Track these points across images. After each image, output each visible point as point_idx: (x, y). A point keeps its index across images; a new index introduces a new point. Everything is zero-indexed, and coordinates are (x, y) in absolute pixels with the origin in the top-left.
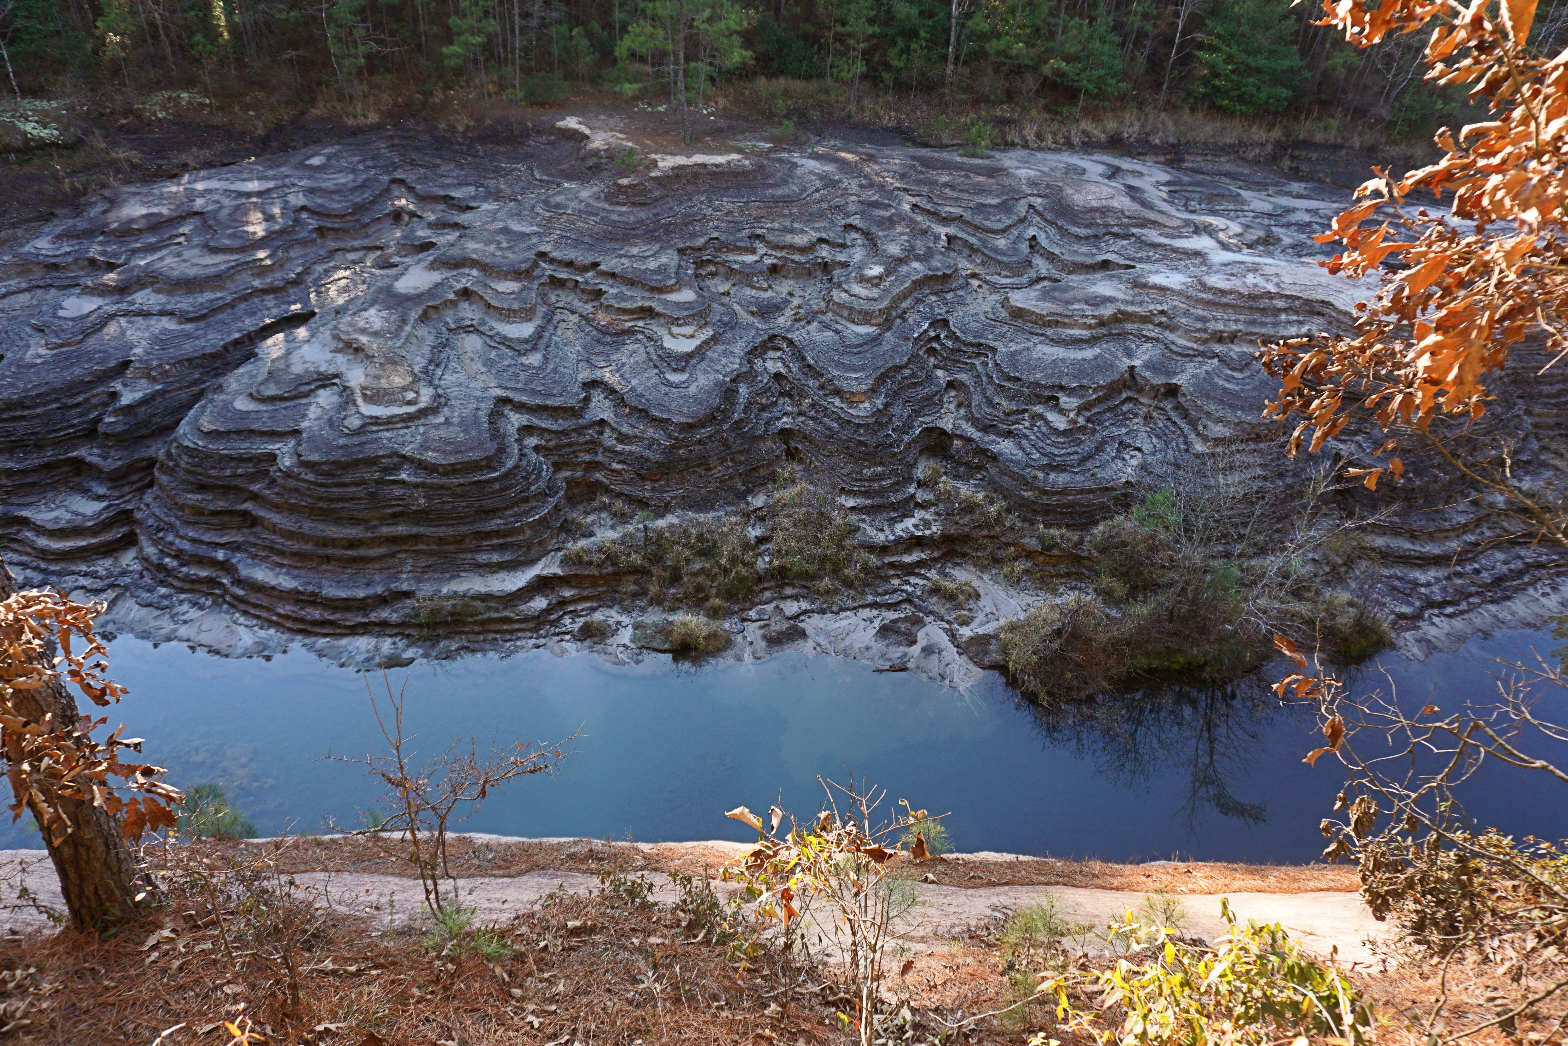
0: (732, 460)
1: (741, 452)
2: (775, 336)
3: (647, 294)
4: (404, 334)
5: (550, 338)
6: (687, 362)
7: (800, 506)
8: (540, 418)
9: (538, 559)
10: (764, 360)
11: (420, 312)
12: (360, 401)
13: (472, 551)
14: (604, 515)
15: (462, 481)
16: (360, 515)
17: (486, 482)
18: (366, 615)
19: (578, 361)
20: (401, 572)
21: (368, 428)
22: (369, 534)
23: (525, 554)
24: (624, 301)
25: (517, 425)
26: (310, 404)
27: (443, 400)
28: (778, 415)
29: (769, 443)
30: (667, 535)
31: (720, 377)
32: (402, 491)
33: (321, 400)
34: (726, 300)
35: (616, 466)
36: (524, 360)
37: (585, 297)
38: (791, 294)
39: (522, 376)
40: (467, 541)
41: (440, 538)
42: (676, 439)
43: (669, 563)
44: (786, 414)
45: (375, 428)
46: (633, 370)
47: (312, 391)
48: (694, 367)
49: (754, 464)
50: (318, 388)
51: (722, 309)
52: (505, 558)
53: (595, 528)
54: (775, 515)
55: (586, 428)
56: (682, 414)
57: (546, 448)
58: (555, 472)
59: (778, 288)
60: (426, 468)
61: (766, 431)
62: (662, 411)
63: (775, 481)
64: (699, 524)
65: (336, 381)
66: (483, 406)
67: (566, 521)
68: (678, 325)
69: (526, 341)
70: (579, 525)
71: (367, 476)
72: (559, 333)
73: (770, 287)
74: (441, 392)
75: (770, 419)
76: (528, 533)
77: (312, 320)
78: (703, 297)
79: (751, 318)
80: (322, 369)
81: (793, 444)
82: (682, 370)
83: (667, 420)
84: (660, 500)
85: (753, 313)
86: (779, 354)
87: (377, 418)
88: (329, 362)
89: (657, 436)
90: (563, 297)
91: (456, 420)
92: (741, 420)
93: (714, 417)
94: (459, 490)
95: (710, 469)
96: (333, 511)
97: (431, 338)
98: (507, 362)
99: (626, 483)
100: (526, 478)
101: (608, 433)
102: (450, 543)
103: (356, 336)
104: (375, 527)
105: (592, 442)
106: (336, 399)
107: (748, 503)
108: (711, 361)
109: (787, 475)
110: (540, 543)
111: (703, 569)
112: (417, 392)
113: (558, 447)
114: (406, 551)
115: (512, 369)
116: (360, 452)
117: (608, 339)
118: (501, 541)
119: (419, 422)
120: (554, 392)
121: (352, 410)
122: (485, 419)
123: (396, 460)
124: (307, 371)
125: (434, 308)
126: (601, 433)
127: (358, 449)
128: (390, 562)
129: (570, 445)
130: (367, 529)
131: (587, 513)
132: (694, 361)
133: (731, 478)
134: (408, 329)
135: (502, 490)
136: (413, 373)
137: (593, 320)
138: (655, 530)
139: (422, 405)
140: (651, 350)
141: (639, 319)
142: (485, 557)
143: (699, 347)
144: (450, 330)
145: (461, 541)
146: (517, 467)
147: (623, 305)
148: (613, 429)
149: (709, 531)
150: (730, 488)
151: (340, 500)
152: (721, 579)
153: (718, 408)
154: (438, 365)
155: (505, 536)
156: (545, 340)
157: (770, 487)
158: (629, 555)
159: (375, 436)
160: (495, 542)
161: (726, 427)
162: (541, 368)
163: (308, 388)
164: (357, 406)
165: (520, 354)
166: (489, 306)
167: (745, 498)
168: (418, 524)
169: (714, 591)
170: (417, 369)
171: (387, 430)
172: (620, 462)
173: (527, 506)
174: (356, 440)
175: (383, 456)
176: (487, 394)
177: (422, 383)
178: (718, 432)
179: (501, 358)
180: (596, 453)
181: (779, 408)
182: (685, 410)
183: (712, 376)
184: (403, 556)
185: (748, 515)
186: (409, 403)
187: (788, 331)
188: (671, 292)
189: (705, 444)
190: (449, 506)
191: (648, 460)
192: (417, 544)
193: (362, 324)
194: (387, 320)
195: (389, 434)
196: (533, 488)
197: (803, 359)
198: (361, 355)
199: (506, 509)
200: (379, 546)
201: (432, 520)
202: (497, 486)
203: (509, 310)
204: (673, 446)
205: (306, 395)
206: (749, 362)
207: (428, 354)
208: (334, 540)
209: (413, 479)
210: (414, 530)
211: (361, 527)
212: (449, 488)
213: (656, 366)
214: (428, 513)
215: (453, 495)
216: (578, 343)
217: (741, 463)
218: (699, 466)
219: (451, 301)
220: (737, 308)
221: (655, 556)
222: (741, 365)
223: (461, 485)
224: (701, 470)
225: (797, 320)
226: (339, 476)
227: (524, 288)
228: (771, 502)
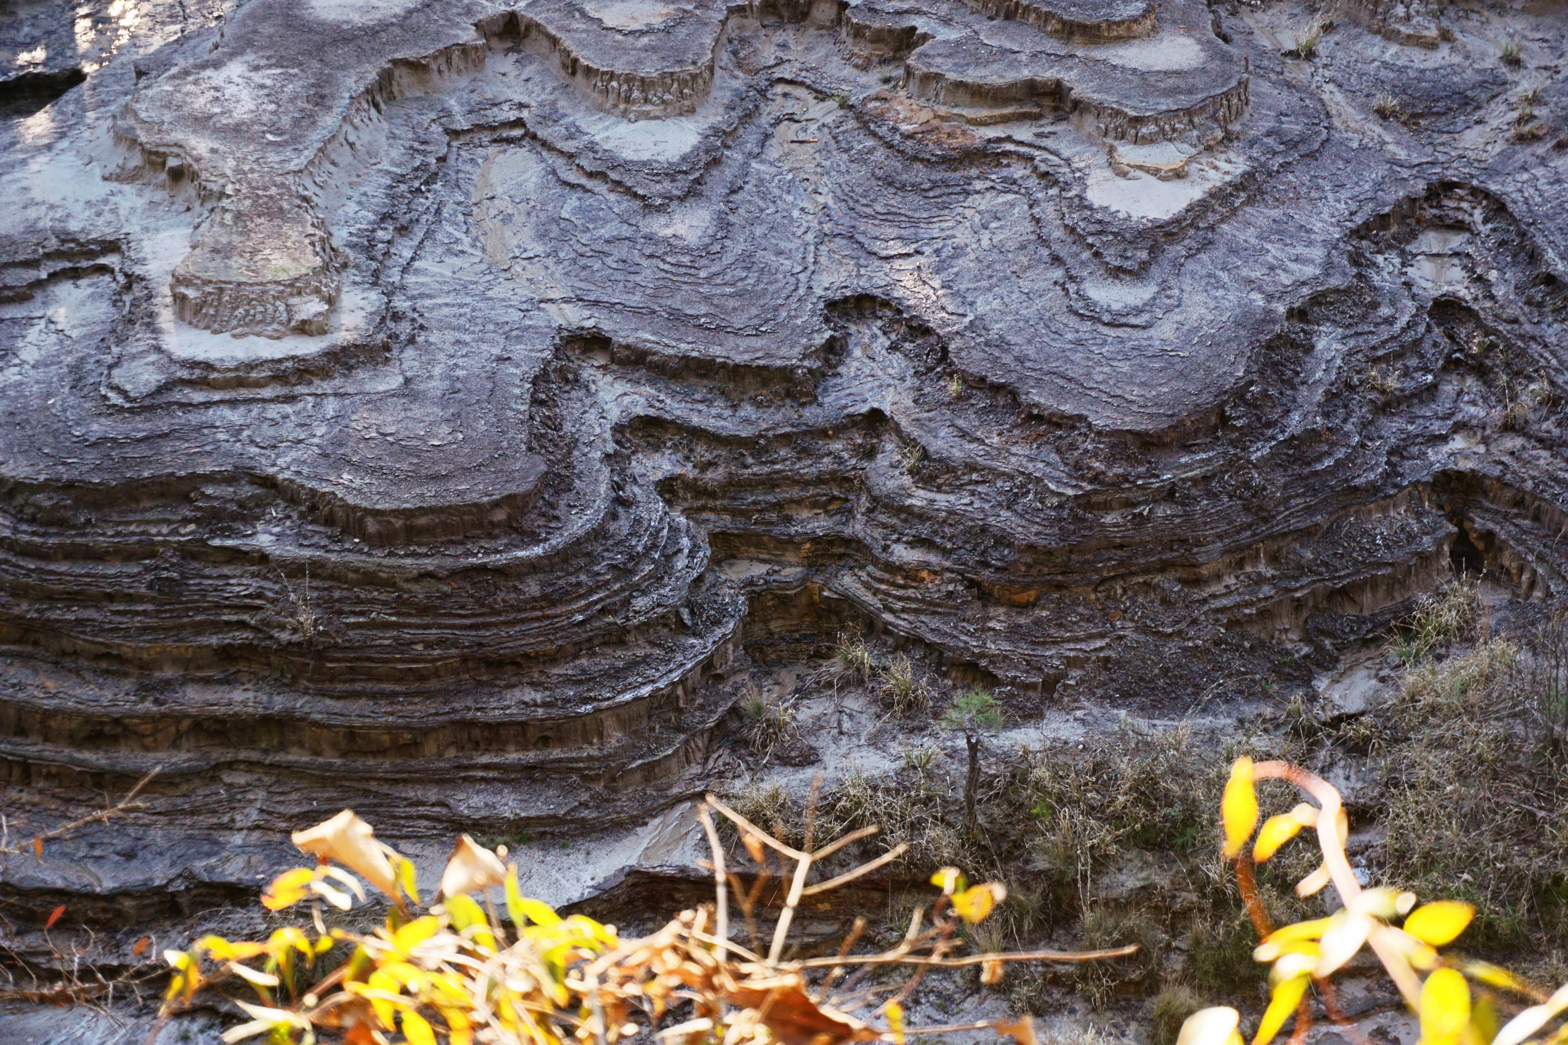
0: (1274, 559)
1: (1305, 535)
2: (1448, 187)
3: (1051, 45)
4: (315, 137)
5: (746, 165)
6: (1155, 250)
7: (1485, 714)
8: (687, 397)
9: (638, 821)
10: (1407, 259)
11: (372, 76)
12: (166, 318)
13: (442, 780)
14: (853, 703)
15: (429, 564)
16: (127, 647)
17: (500, 571)
18: (116, 947)
19: (823, 238)
20: (229, 827)
21: (177, 396)
22: (148, 706)
23: (601, 802)
24: (978, 63)
25: (614, 414)
26: (30, 321)
27: (404, 329)
28: (1437, 427)
29: (1400, 514)
30: (1041, 772)
31: (1258, 299)
32: (255, 584)
33: (61, 314)
34: (1301, 72)
35: (903, 554)
36: (659, 226)
37: (864, 50)
38: (1513, 62)
39: (648, 273)
40: (431, 748)
41: (351, 733)
42: (1096, 478)
43: (1041, 863)
44: (1460, 427)
45: (198, 397)
46: (985, 269)
47: (39, 284)
48: (1178, 267)
49: (1344, 577)
50: (54, 277)
51: (1285, 99)
52: (538, 808)
53: (823, 742)
54: (1399, 739)
55: (823, 433)
56: (1121, 402)
57: (697, 489)
58: (716, 562)
59: (1472, 42)
60: (329, 521)
61: (1392, 472)
62: (1061, 393)
63: (1408, 634)
64: (1146, 746)
65: (110, 260)
66: (519, 350)
67: (735, 711)
68: (1138, 140)
69: (672, 173)
70: (774, 728)
71: (159, 532)
72: (773, 153)
73: (1446, 36)
74: (401, 303)
75: (1410, 439)
76: (615, 738)
77: (71, 95)
78: (1226, 58)
79: (1375, 129)
80: (74, 226)
81: (1479, 522)
82: (1139, 273)
83: (1074, 422)
84: (1032, 666)
85: (1383, 114)
86: (1457, 241)
87: (208, 366)
88: (96, 207)
89: (1038, 469)
90: (796, 51)
91: (436, 386)
92: (1313, 435)
93: (1224, 421)
94: (419, 591)
95: (1197, 582)
96: (52, 628)
97: (396, 153)
98: (605, 232)
99: (930, 607)
100: (622, 571)
101: (890, 449)
102: (380, 752)
103: (178, 136)
104: (167, 685)
105: (841, 479)
106: (102, 310)
107: (1312, 698)
108: (1233, 251)
109: (1450, 617)
110: (649, 772)
111: (1147, 890)
112: (330, 301)
113: (733, 485)
114: (251, 765)
115: (622, 251)
116: (145, 461)
117: (919, 174)
118: (531, 756)
119: (327, 386)
120: (738, 322)
121: (141, 340)
122: (520, 390)
123: (247, 490)
124: (31, 229)
125: (416, 67)
126: (870, 454)
127: (143, 450)
128: (201, 794)
129: (771, 483)
130: (144, 690)
131: (803, 693)
132: (1177, 250)
133: (1265, 615)
134: (329, 121)
135: (549, 600)
136: (325, 245)
137: (880, 118)
138: (1005, 758)
139: (341, 337)
140: (1047, 211)
141: (1022, 118)
142: (477, 800)
143: (1199, 209)
144: (455, 134)
145: (412, 748)
146: (598, 534)
147: (973, 76)
148: (907, 442)
149: (1177, 773)
150: (1259, 645)
151: (73, 598)
152: (1200, 926)
153: (1239, 394)
154: (403, 230)
155: (545, 742)
156: (728, 173)
157: (1393, 651)
158: (916, 827)
159: (195, 418)
160: (513, 756)
161: (1259, 451)
162: (706, 252)
163: (31, 275)
164: (156, 331)
165: (648, 207)
166: (572, 66)
167: (1307, 681)
168: (291, 686)
169: (1177, 963)
170: (340, 236)
171: (233, 403)
172: (917, 542)
173: (620, 656)
174: (141, 426)
175: (210, 478)
176: (537, 319)
177: (351, 275)
178: (1232, 464)
179: (591, 217)
180: (849, 513)
181: (1443, 405)
182: (1134, 393)
183: (1232, 298)
184: (240, 779)
185: (1311, 732)
186: (304, 329)
187: (1491, 172)
188: (1125, 39)
189: (1187, 501)
190: (386, 638)
191: (1003, 540)
192: (283, 747)
193: (200, 103)
194: (272, 95)
195: (234, 416)
196: (640, 603)
197: (1534, 257)
198: (189, 190)
199: (553, 659)
200: (175, 745)
201: (333, 677)
202: (532, 587)
203: (629, 79)
204: (1085, 502)
205: (22, 296)
206: (1356, 259)
207: (379, 199)
208: (49, 715)
209: (291, 551)
210: (280, 703)
211: (127, 684)
212: (389, 584)
213: (1056, 260)
214: (321, 655)
215: (401, 605)
216: (826, 185)
217: (1301, 569)
218: (1164, 567)
219: (465, 49)
220: (1334, 97)
221: (999, 837)
222: (1328, 267)
223: (425, 575)
224: (1168, 582)
225: (1521, 139)
226: (81, 530)
227: (682, 19)
228: (1390, 697)
